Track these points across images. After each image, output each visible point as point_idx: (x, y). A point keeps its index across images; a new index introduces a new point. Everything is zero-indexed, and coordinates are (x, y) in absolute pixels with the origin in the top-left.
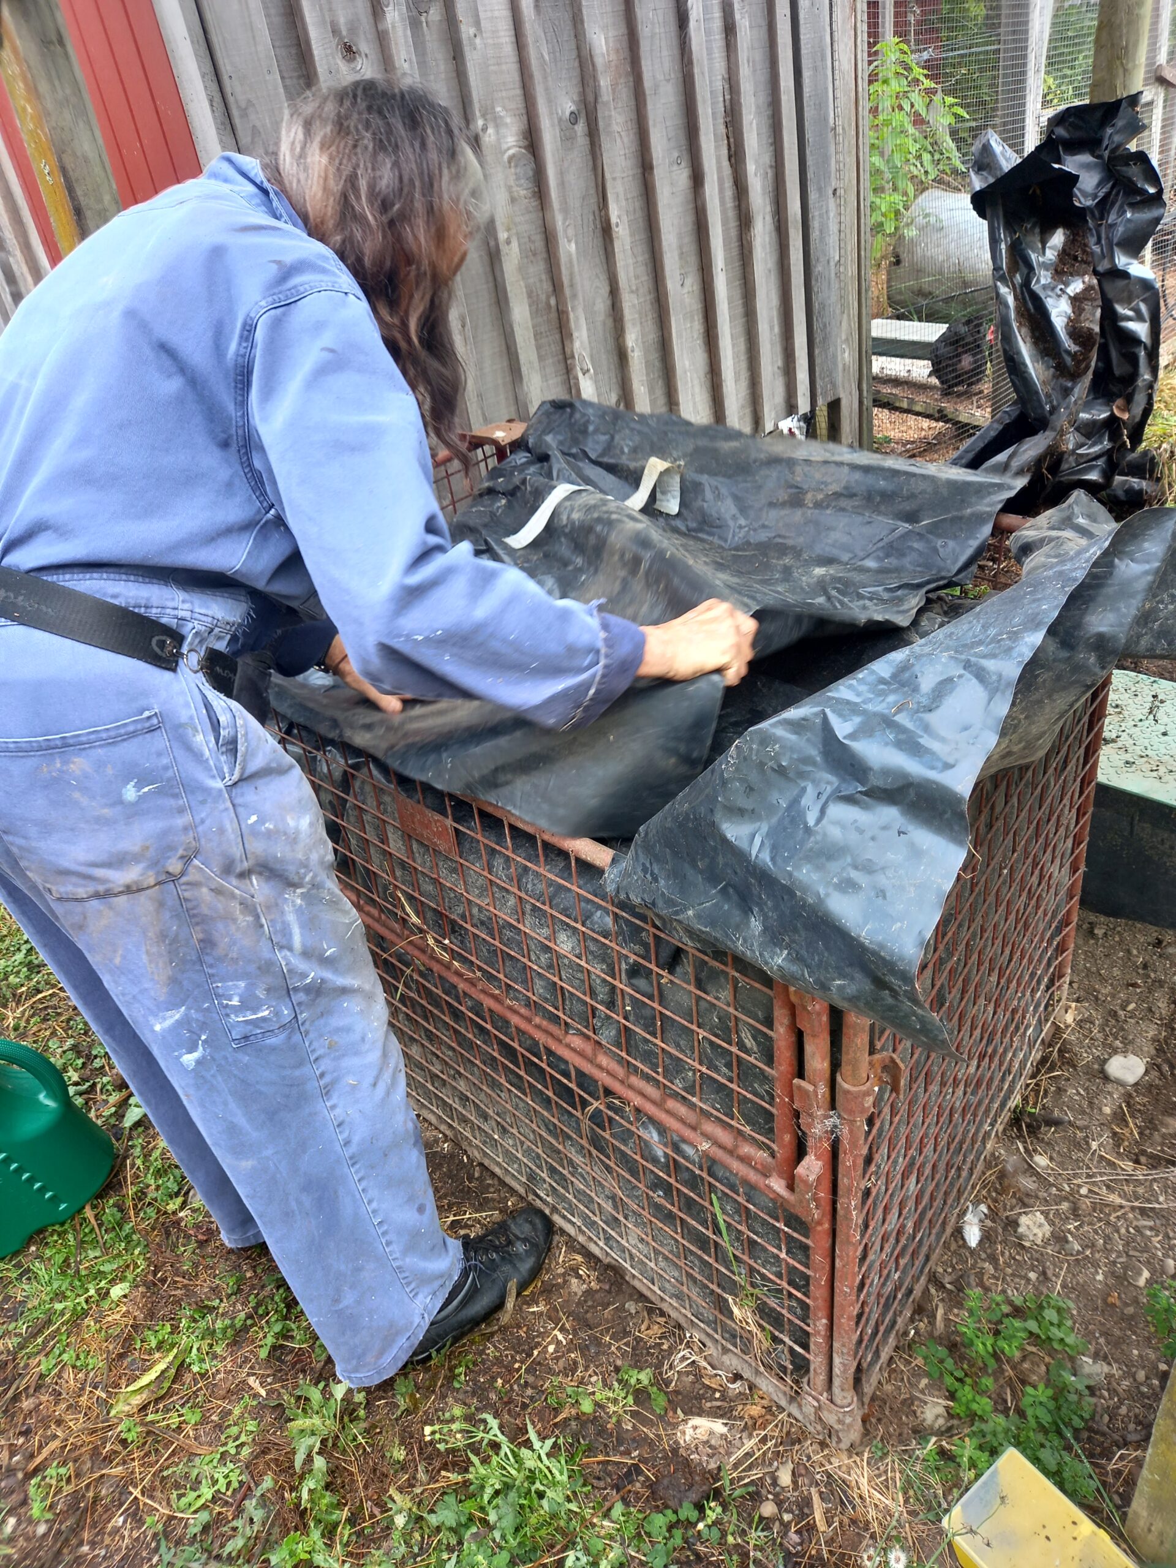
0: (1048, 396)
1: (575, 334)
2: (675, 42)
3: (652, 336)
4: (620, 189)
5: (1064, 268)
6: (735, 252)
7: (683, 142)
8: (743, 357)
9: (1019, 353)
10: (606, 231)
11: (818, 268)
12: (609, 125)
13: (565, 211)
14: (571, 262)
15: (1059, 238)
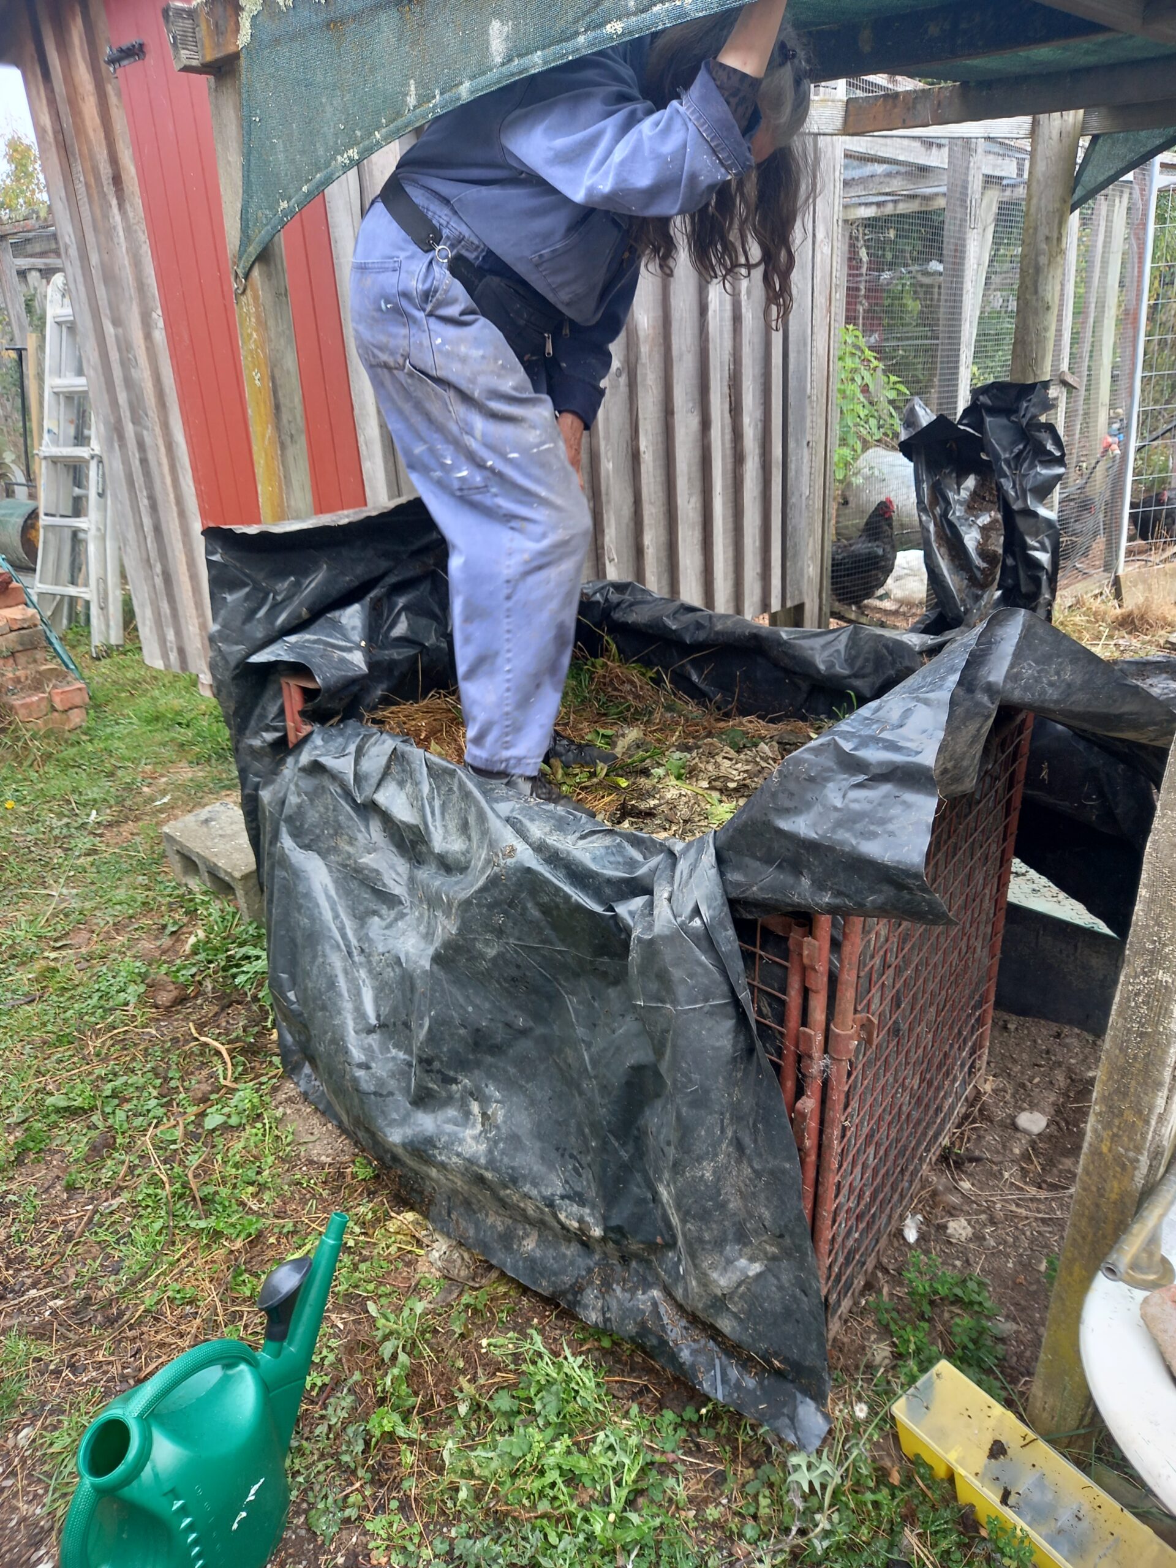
0: (963, 601)
1: (607, 531)
2: (697, 325)
3: (663, 538)
4: (649, 427)
5: (974, 505)
6: (730, 481)
7: (697, 396)
8: (731, 562)
9: (939, 567)
10: (635, 457)
11: (793, 500)
12: (645, 380)
13: (607, 438)
14: (608, 477)
15: (971, 482)
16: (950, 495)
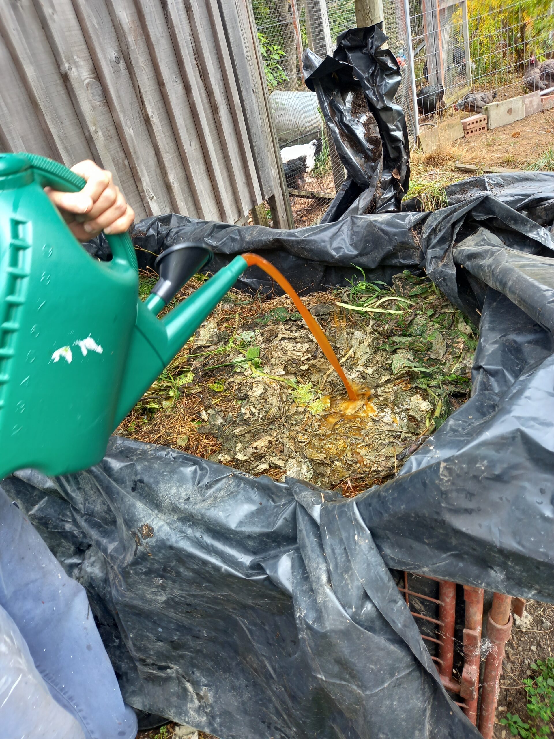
0: (365, 171)
1: (142, 179)
2: (162, 16)
3: (181, 174)
4: (150, 97)
5: (356, 111)
6: (213, 126)
7: (176, 69)
8: (227, 180)
9: (347, 154)
10: (147, 121)
11: (253, 130)
12: (138, 62)
13: (123, 111)
14: (132, 140)
15: (350, 97)
16: (341, 107)
